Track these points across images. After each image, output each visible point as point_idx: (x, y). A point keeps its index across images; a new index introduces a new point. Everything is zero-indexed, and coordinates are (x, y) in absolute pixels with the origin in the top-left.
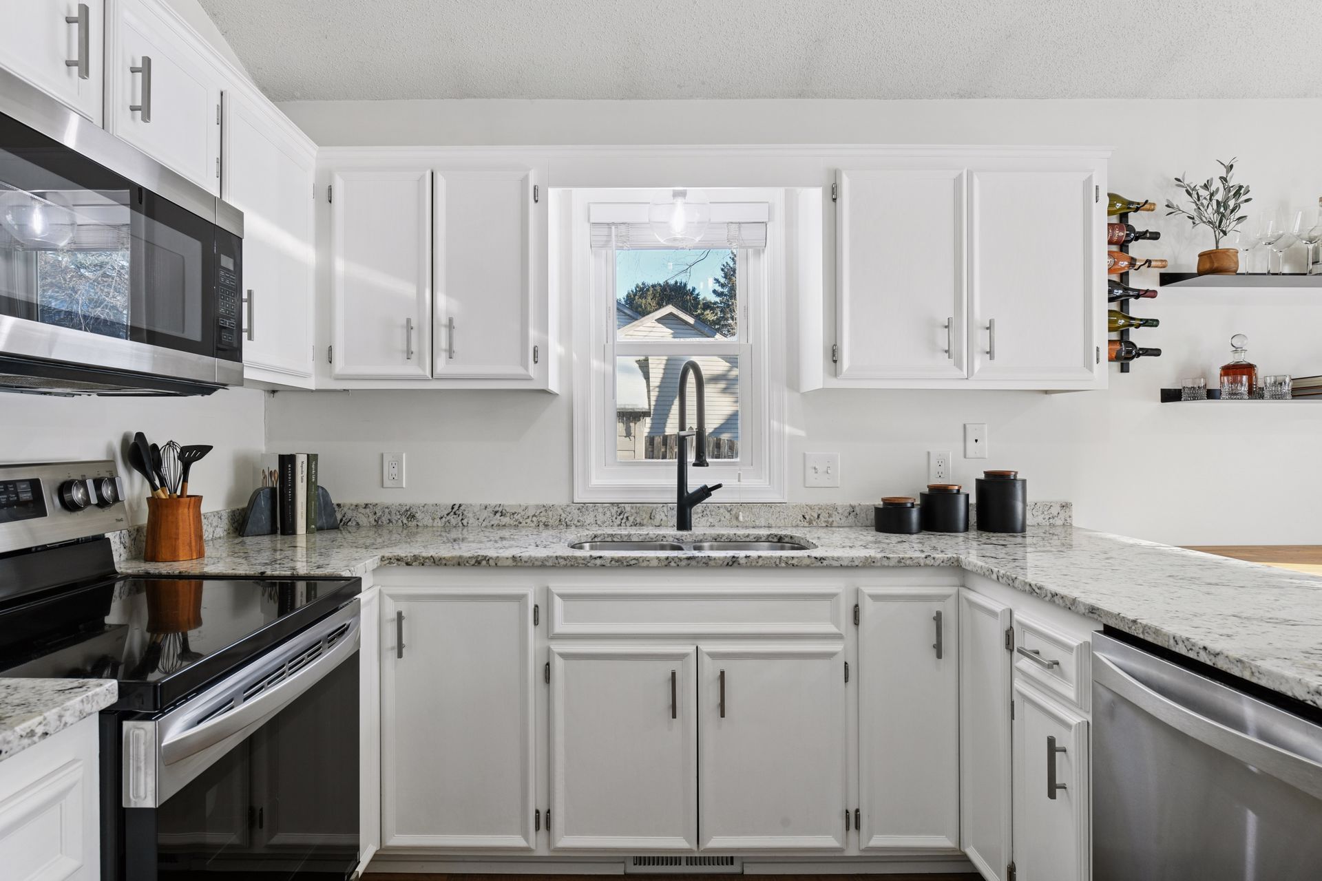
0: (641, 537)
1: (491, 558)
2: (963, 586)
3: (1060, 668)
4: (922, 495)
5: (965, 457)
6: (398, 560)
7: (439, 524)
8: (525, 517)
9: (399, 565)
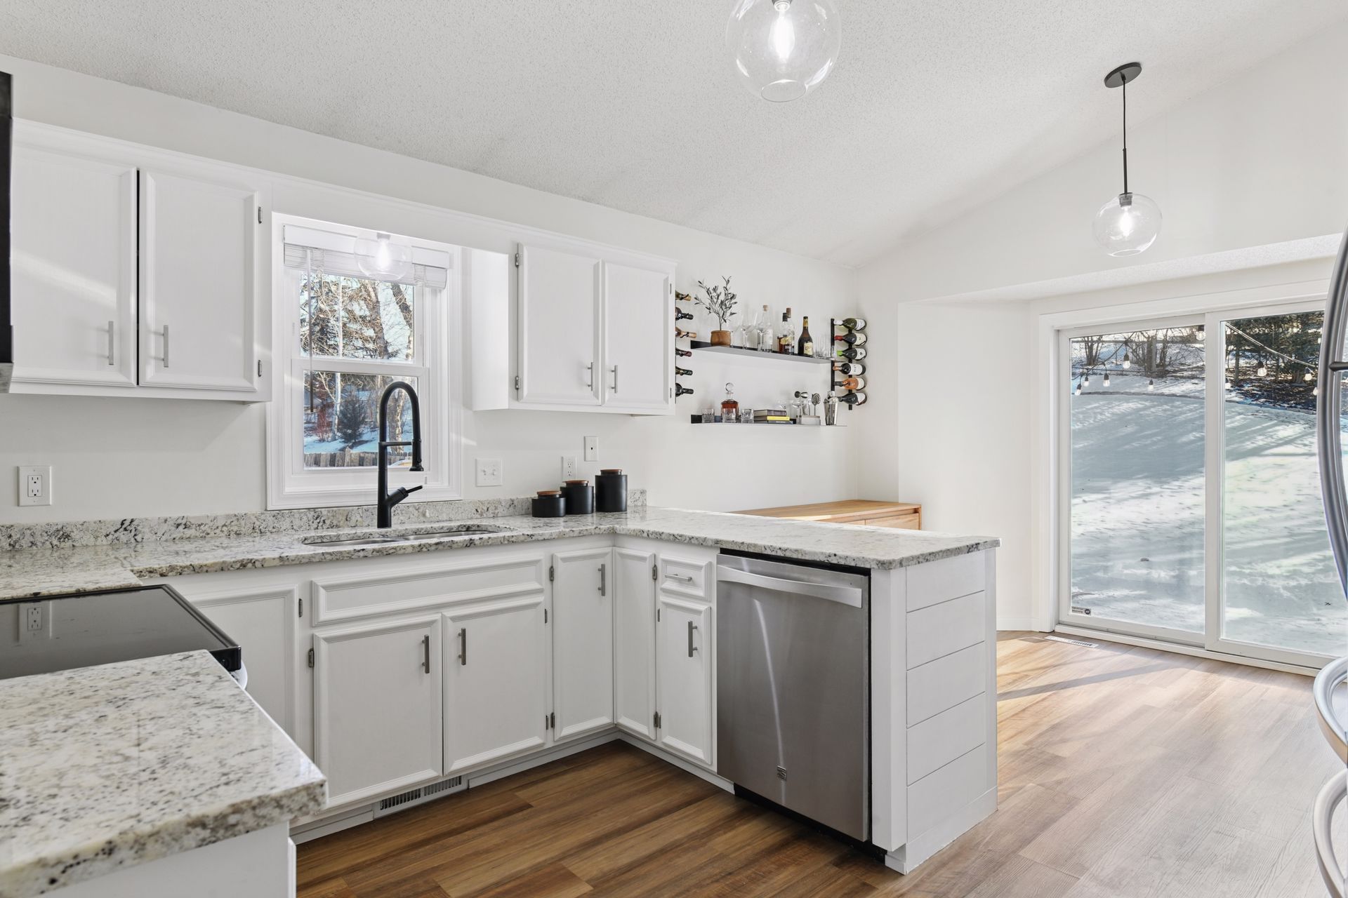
0: (349, 537)
1: (257, 560)
2: (614, 546)
3: (693, 581)
4: (562, 489)
5: (585, 460)
6: (150, 572)
7: (104, 542)
8: (213, 528)
9: (151, 577)
